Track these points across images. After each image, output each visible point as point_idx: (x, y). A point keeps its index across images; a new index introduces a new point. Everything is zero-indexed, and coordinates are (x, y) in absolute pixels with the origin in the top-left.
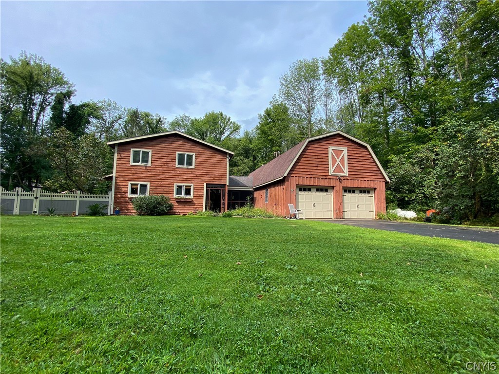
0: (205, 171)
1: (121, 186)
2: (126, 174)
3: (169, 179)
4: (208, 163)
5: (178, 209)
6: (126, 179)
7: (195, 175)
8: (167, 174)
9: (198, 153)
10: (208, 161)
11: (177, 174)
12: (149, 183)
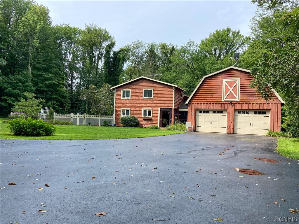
0: (159, 100)
1: (118, 111)
2: (120, 104)
3: (139, 106)
4: (161, 94)
5: (144, 124)
6: (120, 107)
7: (153, 103)
8: (138, 103)
9: (155, 88)
10: (161, 93)
11: (143, 103)
12: (130, 109)
